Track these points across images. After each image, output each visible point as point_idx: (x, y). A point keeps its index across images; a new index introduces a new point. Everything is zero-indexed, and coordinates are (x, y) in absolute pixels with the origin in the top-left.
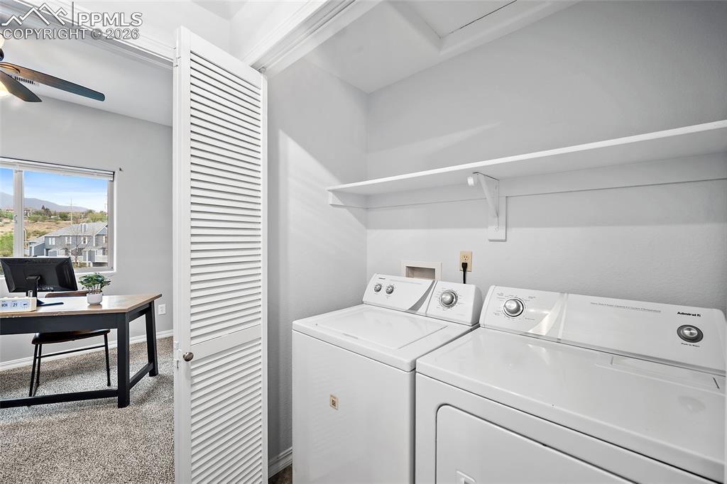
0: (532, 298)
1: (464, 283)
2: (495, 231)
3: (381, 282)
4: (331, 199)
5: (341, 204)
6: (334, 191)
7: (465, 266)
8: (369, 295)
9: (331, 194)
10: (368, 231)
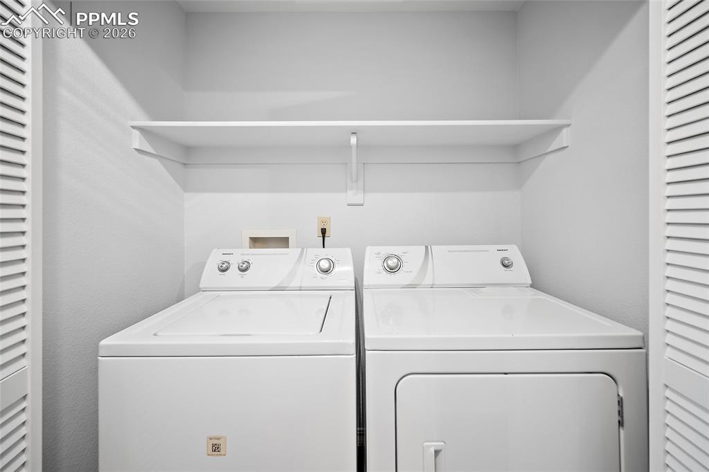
0: (405, 253)
1: (324, 247)
2: (353, 196)
3: (226, 258)
4: (137, 141)
5: (151, 150)
6: (142, 129)
7: (324, 231)
8: (210, 276)
9: (136, 133)
10: (186, 195)
